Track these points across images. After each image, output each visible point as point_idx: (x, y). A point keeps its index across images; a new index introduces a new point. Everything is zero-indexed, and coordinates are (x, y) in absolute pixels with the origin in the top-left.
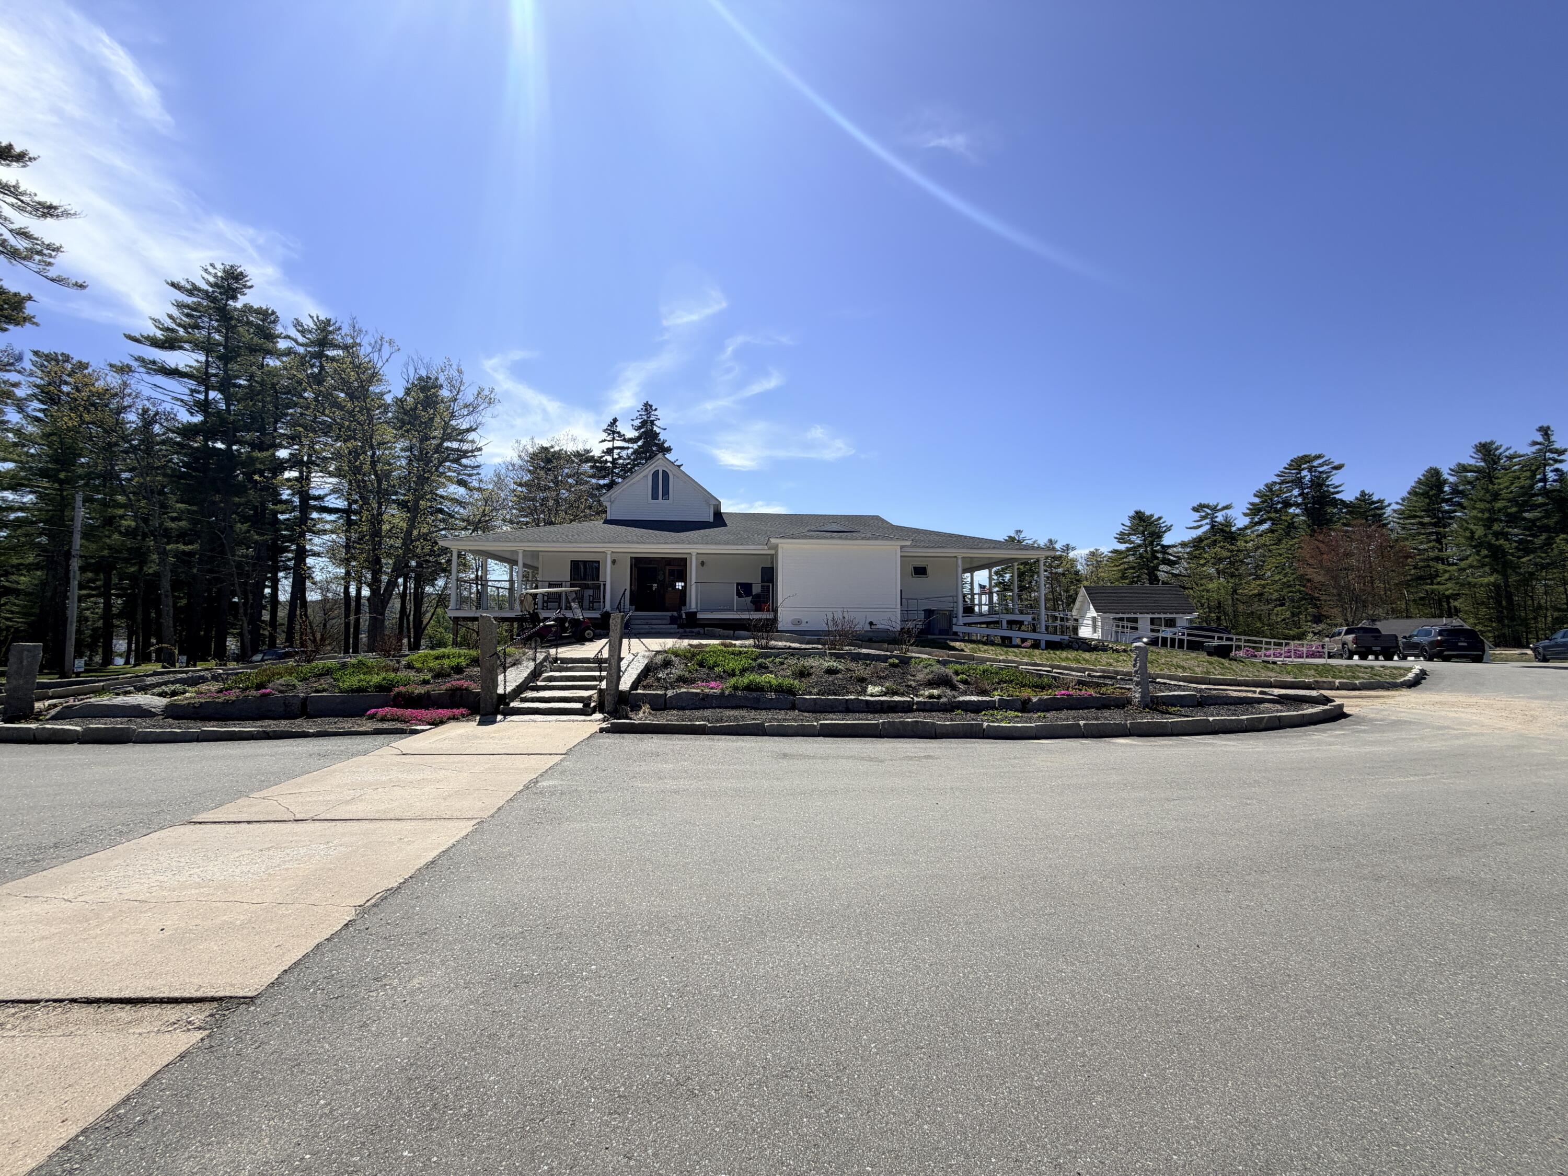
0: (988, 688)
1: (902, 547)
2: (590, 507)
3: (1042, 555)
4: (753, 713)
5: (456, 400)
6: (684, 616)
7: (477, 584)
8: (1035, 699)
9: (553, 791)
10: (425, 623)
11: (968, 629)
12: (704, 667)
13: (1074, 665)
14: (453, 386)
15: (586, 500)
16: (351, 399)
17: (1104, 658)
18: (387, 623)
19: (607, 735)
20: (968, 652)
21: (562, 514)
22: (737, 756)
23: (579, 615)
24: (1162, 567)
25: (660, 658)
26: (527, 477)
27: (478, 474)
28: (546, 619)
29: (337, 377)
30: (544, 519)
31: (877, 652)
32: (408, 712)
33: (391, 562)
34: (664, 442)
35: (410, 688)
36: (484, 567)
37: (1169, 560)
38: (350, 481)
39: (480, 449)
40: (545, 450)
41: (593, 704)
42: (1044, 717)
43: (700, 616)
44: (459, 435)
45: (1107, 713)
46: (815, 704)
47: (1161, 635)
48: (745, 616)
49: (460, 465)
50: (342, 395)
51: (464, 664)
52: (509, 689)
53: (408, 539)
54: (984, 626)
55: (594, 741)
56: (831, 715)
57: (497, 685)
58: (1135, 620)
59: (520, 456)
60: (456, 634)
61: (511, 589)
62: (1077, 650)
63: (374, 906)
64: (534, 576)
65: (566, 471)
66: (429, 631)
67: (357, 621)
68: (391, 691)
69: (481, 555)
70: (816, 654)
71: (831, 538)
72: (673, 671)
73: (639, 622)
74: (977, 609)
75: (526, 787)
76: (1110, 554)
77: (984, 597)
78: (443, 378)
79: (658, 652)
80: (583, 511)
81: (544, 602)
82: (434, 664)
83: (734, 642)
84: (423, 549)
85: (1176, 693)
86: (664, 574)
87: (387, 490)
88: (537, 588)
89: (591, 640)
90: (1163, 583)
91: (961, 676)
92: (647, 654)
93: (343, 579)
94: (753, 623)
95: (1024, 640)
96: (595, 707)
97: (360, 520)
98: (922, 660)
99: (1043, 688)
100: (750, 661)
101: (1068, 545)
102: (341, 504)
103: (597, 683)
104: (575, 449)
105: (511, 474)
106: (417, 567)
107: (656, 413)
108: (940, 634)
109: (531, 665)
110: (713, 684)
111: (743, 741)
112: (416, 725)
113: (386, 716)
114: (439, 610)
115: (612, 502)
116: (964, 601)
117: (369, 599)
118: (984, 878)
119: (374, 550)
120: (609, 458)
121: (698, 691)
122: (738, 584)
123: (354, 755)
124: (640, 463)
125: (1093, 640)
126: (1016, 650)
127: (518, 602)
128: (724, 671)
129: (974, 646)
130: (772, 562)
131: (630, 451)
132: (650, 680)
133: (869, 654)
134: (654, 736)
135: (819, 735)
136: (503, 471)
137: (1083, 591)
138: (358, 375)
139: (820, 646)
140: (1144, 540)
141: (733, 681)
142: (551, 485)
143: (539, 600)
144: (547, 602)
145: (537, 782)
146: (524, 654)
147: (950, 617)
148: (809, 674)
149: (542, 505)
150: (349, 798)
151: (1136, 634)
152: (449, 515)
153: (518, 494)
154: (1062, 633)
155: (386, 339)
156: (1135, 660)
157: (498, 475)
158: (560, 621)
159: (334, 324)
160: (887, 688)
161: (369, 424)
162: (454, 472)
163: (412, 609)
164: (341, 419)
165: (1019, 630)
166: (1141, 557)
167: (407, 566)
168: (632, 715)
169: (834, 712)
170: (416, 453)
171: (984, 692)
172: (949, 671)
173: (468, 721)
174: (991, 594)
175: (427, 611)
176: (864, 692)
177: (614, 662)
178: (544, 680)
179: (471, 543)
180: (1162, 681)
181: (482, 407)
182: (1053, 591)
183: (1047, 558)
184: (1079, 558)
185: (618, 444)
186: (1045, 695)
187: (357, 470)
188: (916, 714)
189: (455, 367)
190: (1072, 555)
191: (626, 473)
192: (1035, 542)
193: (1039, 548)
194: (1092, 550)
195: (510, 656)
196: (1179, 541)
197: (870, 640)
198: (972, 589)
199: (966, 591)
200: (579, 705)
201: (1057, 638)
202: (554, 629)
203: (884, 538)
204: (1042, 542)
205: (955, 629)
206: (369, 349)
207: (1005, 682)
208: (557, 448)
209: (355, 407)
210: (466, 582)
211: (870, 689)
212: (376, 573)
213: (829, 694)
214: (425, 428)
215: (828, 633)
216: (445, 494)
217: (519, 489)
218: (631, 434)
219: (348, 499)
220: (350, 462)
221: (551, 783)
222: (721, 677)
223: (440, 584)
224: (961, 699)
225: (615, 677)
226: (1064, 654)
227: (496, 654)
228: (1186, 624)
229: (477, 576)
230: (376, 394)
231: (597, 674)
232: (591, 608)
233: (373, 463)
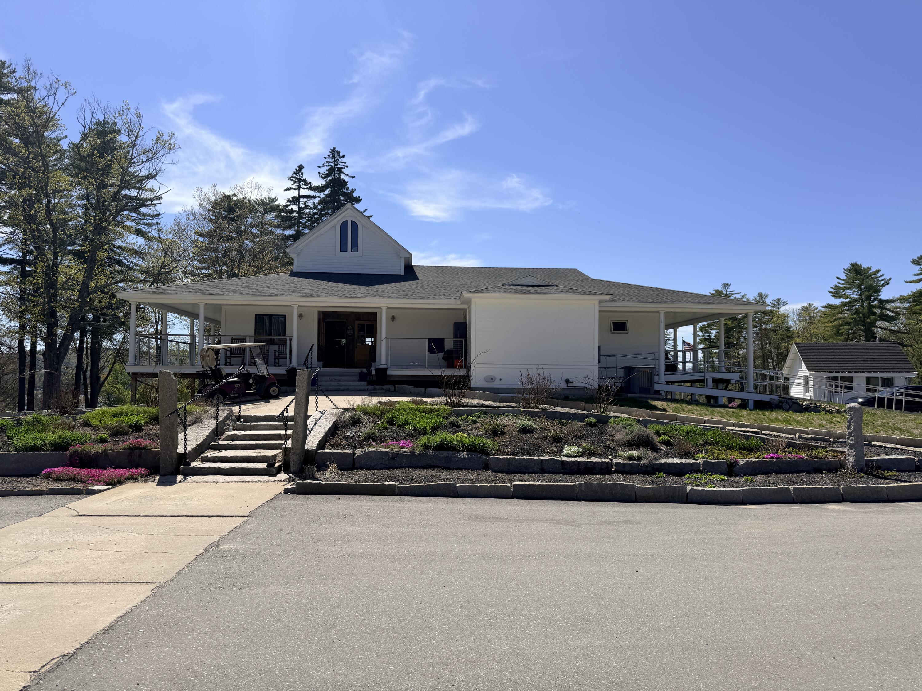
0: (692, 449)
1: (600, 302)
2: (276, 259)
3: (750, 310)
4: (445, 473)
5: (134, 145)
6: (374, 373)
7: (157, 339)
8: (742, 462)
9: (234, 554)
10: (103, 377)
11: (670, 388)
12: (394, 425)
13: (784, 426)
14: (131, 131)
15: (271, 251)
16: (26, 145)
17: (816, 419)
18: (63, 379)
19: (292, 496)
20: (670, 412)
21: (246, 266)
22: (426, 517)
23: (264, 371)
24: (879, 323)
25: (348, 415)
26: (208, 227)
27: (158, 223)
28: (229, 375)
29: (11, 122)
30: (227, 271)
31: (574, 411)
32: (84, 472)
33: (67, 315)
34: (353, 191)
35: (86, 447)
36: (164, 321)
37: (887, 315)
38: (25, 231)
39: (160, 198)
40: (227, 198)
41: (277, 464)
42: (752, 481)
43: (390, 372)
44: (138, 182)
45: (818, 477)
46: (509, 464)
47: (877, 395)
48: (437, 372)
49: (139, 214)
50: (17, 141)
51: (143, 422)
52: (189, 448)
53: (84, 290)
54: (689, 384)
55: (277, 503)
56: (525, 476)
57: (177, 444)
58: (850, 379)
59: (201, 205)
60: (134, 391)
61: (192, 344)
62: (788, 411)
63: (49, 671)
64: (216, 331)
65: (250, 220)
66: (107, 386)
67: (32, 376)
68: (66, 449)
69: (163, 309)
70: (509, 412)
71: (528, 292)
72: (362, 429)
73: (328, 378)
74: (680, 366)
75: (207, 550)
76: (824, 310)
77: (688, 354)
78: (121, 122)
79: (346, 410)
80: (268, 263)
81: (227, 357)
82: (111, 422)
83: (425, 399)
84: (100, 302)
85: (892, 457)
86: (353, 329)
87: (62, 240)
88: (219, 343)
89: (276, 397)
90: (881, 340)
91: (663, 437)
92: (335, 411)
93: (18, 333)
94: (445, 379)
95: (731, 400)
96: (279, 466)
97: (35, 272)
98: (621, 419)
99: (750, 450)
100: (442, 420)
101: (778, 299)
102: (15, 254)
103: (283, 442)
104: (258, 197)
105: (192, 224)
106: (94, 320)
107: (344, 160)
108: (640, 393)
109: (213, 423)
110: (402, 443)
111: (434, 502)
112: (94, 485)
113: (62, 475)
114: (117, 366)
115: (298, 254)
116: (667, 358)
117: (44, 354)
118: (686, 649)
119: (50, 302)
120: (295, 208)
121: (388, 450)
122: (430, 340)
123: (29, 516)
124: (326, 214)
125: (805, 400)
126: (722, 410)
127: (199, 358)
128: (415, 430)
129: (678, 405)
130: (465, 318)
131: (317, 200)
132: (338, 439)
133: (564, 413)
134: (341, 497)
135: (512, 497)
136: (184, 221)
137: (794, 349)
138: (33, 119)
139: (514, 404)
140: (861, 295)
141: (424, 439)
142: (234, 235)
143: (221, 355)
144: (230, 357)
145: (219, 545)
146: (206, 412)
147: (651, 374)
148: (503, 433)
149: (225, 256)
150: (24, 560)
151: (851, 394)
152: (128, 266)
153: (200, 244)
154: (772, 393)
155: (62, 81)
156: (849, 422)
157: (178, 225)
158: (244, 378)
159: (9, 66)
160: (584, 448)
161: (44, 171)
162: (133, 221)
163: (89, 364)
164: (16, 165)
165: (725, 389)
166: (857, 312)
167: (83, 319)
168: (317, 474)
169: (529, 473)
170: (93, 201)
171: (687, 454)
172: (649, 431)
173: (147, 481)
174: (695, 350)
175: (104, 367)
176: (559, 452)
177: (300, 420)
178: (226, 439)
179: (149, 296)
180: (878, 443)
181: (161, 153)
182: (763, 348)
183: (756, 313)
184: (791, 313)
185: (303, 192)
186: (753, 458)
187: (31, 219)
188: (615, 476)
189: (132, 110)
190: (783, 310)
191: (313, 223)
192: (744, 296)
193: (748, 303)
194: (805, 304)
195: (190, 413)
196: (897, 296)
197: (566, 398)
198: (675, 346)
199: (669, 347)
200: (264, 465)
201: (766, 398)
202: (237, 386)
203: (582, 292)
204: (752, 296)
205: (657, 387)
206: (44, 93)
207: (710, 444)
208: (240, 197)
209: (30, 153)
210: (145, 336)
211: (567, 449)
212: (52, 326)
213: (523, 454)
214: (102, 175)
215: (522, 390)
216: (121, 244)
217: (201, 239)
218: (318, 182)
219: (23, 249)
220: (24, 210)
221: (233, 546)
222: (412, 436)
223: (118, 338)
224: (663, 461)
225: (301, 436)
226: (774, 415)
227: (176, 411)
228: (905, 384)
229: (157, 330)
230: (51, 139)
231: (283, 432)
232: (277, 364)
233: (48, 212)
